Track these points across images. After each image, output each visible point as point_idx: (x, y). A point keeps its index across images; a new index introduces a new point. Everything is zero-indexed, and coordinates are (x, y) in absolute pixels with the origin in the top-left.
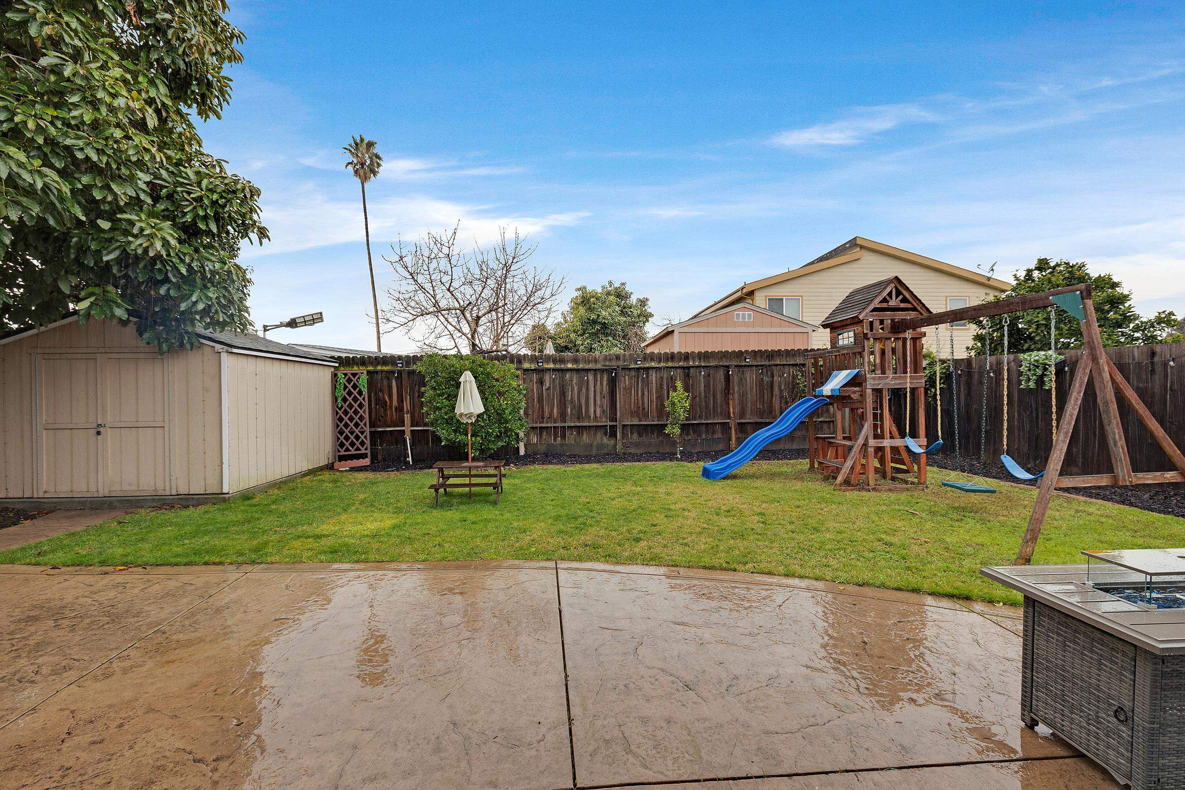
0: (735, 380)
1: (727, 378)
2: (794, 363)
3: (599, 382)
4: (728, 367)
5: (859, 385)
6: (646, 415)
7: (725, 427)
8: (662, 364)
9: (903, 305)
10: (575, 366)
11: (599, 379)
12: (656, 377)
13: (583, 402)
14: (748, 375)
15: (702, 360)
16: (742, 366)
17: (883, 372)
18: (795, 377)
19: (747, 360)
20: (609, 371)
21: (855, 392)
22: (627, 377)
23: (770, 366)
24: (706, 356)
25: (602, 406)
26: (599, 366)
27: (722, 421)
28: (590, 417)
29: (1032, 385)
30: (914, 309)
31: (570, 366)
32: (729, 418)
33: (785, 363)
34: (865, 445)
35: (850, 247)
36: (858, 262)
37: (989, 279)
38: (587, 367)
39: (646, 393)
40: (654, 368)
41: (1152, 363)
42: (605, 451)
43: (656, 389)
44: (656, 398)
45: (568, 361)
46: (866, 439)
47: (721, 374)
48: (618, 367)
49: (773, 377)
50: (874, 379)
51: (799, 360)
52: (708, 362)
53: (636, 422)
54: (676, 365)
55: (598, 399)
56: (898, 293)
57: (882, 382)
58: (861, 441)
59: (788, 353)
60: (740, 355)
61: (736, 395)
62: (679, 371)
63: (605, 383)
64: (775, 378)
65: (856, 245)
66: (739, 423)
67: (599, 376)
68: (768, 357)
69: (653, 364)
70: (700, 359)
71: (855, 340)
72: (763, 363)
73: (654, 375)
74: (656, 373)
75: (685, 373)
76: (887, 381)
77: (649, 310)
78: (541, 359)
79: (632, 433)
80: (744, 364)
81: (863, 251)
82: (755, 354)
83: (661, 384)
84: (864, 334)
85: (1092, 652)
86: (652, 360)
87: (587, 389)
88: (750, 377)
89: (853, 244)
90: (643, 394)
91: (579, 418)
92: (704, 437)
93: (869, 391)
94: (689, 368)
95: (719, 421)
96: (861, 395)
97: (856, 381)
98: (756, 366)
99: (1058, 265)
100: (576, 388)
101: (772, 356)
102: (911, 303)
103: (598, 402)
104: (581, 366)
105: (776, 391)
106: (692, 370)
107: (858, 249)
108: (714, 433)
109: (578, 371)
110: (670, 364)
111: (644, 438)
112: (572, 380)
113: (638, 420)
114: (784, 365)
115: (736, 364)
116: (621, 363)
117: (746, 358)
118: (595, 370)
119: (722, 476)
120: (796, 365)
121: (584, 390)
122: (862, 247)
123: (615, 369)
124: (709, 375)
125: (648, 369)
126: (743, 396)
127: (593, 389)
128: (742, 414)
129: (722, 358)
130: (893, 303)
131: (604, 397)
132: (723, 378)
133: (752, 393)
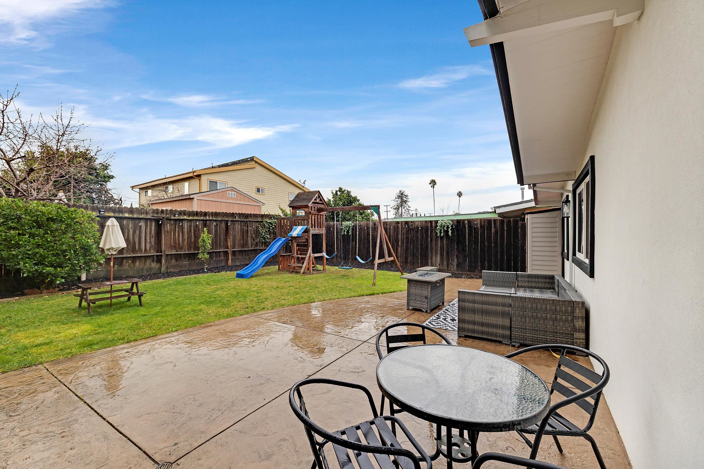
0: (231, 228)
1: (227, 227)
2: (257, 220)
3: (149, 227)
4: (227, 221)
5: (307, 232)
6: (181, 248)
7: (226, 253)
8: (191, 218)
9: (320, 202)
10: (131, 216)
11: (149, 225)
12: (187, 225)
13: (137, 240)
14: (236, 226)
15: (214, 216)
16: (234, 221)
17: (315, 228)
18: (257, 227)
19: (237, 218)
20: (157, 221)
21: (306, 235)
22: (168, 225)
23: (247, 221)
24: (216, 214)
25: (150, 243)
26: (149, 217)
27: (225, 250)
28: (142, 250)
29: (345, 233)
30: (323, 204)
31: (127, 215)
32: (228, 248)
33: (253, 220)
34: (310, 257)
35: (250, 160)
36: (254, 169)
37: (303, 187)
38: (140, 217)
39: (181, 235)
40: (186, 219)
41: (375, 227)
42: (153, 272)
43: (187, 232)
44: (187, 237)
45: (125, 212)
46: (310, 254)
47: (223, 225)
48: (163, 218)
49: (248, 227)
50: (312, 230)
51: (260, 219)
52: (217, 218)
53: (174, 252)
54: (199, 218)
55: (148, 238)
56: (319, 197)
57: (314, 231)
58: (308, 255)
59: (255, 216)
60: (233, 215)
61: (231, 237)
62: (201, 222)
63: (153, 228)
64: (249, 228)
65: (253, 160)
66: (232, 251)
67: (149, 223)
68: (246, 217)
69: (185, 217)
70: (212, 216)
71: (305, 214)
72: (244, 220)
73: (186, 224)
74: (187, 223)
75: (204, 223)
76: (316, 231)
77: (110, 174)
78: (103, 209)
79: (171, 260)
80: (235, 220)
81: (256, 164)
82: (240, 215)
83: (190, 230)
84: (310, 212)
85: (421, 288)
86: (185, 214)
87: (140, 232)
88: (238, 227)
89: (252, 159)
90: (179, 235)
91: (134, 251)
92: (214, 259)
93: (311, 235)
94: (206, 221)
95: (223, 250)
96: (308, 236)
97: (306, 231)
98: (241, 221)
99: (345, 191)
100: (131, 231)
101: (248, 217)
102: (322, 201)
103: (148, 240)
104: (135, 216)
105: (249, 235)
106: (208, 222)
107: (254, 163)
108: (220, 256)
109: (132, 219)
110: (195, 218)
111: (179, 262)
112: (128, 226)
113: (175, 251)
114: (253, 221)
115: (231, 220)
116: (164, 215)
117: (236, 217)
118: (146, 219)
119: (250, 276)
120: (258, 222)
121: (137, 232)
122: (256, 162)
123: (161, 219)
124: (217, 225)
125: (182, 220)
126: (234, 236)
127: (144, 231)
128: (234, 247)
129: (224, 216)
130: (318, 201)
131: (152, 237)
132: (224, 226)
133: (238, 236)
